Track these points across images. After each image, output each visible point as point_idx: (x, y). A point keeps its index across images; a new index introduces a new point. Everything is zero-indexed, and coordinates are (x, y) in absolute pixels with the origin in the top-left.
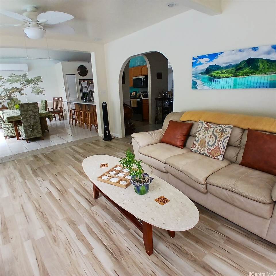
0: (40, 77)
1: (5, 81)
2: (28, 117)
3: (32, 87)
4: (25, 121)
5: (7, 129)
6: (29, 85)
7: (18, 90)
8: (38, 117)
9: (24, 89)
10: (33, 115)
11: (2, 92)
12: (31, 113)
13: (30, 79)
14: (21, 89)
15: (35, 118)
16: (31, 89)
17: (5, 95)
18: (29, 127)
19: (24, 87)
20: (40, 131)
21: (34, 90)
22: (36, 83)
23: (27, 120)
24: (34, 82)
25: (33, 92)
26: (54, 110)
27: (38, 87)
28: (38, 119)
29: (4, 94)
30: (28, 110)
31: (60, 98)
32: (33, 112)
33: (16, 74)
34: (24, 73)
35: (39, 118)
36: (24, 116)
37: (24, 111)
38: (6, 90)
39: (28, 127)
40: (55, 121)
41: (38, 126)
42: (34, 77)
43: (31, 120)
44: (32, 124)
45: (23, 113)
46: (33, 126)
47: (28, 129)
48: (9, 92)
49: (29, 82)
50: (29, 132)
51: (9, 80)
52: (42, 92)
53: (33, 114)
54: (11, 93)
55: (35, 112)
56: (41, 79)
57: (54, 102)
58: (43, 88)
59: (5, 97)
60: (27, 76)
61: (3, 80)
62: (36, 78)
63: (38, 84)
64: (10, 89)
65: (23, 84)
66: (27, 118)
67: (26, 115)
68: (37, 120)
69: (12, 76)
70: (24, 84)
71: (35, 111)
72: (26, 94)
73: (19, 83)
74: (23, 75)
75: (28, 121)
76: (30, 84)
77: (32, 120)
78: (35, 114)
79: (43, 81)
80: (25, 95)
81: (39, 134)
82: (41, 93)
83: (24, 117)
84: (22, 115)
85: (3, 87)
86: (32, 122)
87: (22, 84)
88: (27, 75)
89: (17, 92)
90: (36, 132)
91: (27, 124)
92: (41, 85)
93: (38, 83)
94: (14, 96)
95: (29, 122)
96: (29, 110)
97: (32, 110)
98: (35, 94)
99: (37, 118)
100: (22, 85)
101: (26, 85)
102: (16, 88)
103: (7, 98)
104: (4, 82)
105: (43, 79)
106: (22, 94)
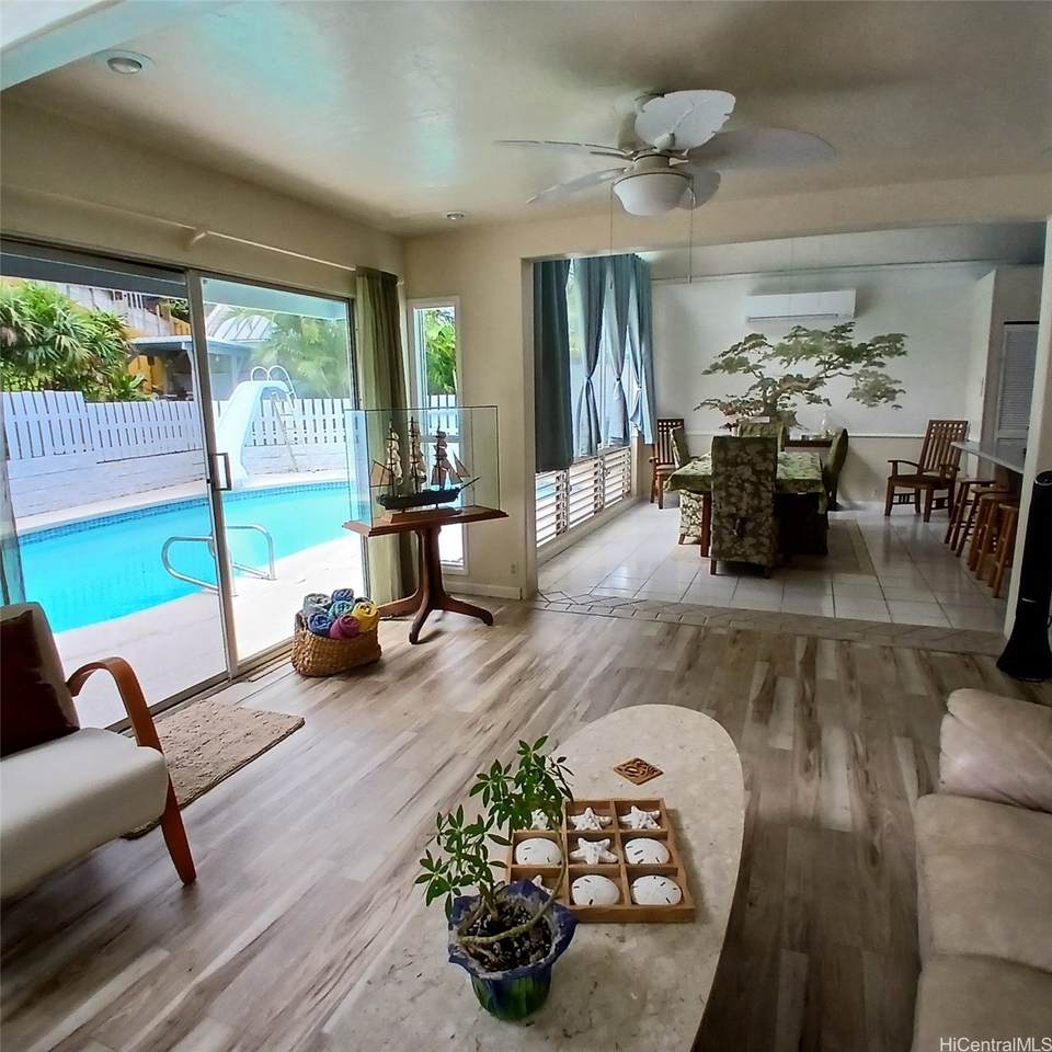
0: (898, 338)
1: (770, 351)
2: (735, 484)
3: (856, 376)
4: (721, 498)
5: (689, 512)
6: (847, 368)
7: (807, 385)
8: (769, 491)
9: (825, 380)
10: (752, 483)
11: (754, 387)
12: (747, 473)
13: (855, 345)
14: (817, 382)
15: (756, 494)
16: (851, 384)
17: (758, 398)
18: (731, 520)
19: (829, 373)
20: (762, 544)
21: (861, 385)
22: (877, 359)
23: (730, 495)
24: (869, 355)
25: (855, 394)
26: (921, 470)
27: (881, 375)
28: (767, 497)
29: (757, 395)
30: (739, 460)
31: (959, 423)
32: (755, 472)
33: (811, 329)
34: (839, 324)
35: (771, 495)
36: (721, 479)
37: (726, 462)
38: (765, 383)
39: (728, 522)
40: (912, 519)
41: (760, 525)
42: (872, 338)
43: (741, 498)
44: (743, 514)
45: (722, 469)
46: (744, 521)
47: (725, 527)
48: (774, 389)
49: (850, 355)
50: (727, 538)
51: (781, 350)
52: (890, 394)
53: (754, 479)
54: (778, 395)
55: (761, 472)
56: (898, 345)
57: (931, 441)
58: (896, 382)
59: (756, 404)
60: (848, 334)
61: (764, 349)
62: (879, 339)
63: (881, 365)
64: (777, 380)
65: (827, 362)
66: (731, 490)
67: (729, 477)
68: (763, 503)
69: (795, 336)
70: (830, 364)
71: (761, 466)
72: (827, 401)
73: (815, 360)
74: (837, 329)
75: (733, 500)
76: (852, 365)
77: (746, 499)
78: (760, 480)
79: (904, 353)
80: (825, 404)
81: (758, 553)
82: (884, 399)
83: (721, 484)
84: (716, 474)
85: (757, 372)
86: (744, 506)
87: (822, 362)
88: (851, 330)
89: (799, 390)
90: (750, 545)
91: (725, 510)
92: (892, 367)
93: (885, 359)
94: (785, 406)
95: (734, 504)
96: (743, 463)
97: (751, 464)
98: (861, 401)
99: (764, 495)
100: (821, 367)
101: (835, 368)
102: (800, 378)
103: (762, 409)
104: (766, 356)
105: (908, 344)
106: (814, 400)
